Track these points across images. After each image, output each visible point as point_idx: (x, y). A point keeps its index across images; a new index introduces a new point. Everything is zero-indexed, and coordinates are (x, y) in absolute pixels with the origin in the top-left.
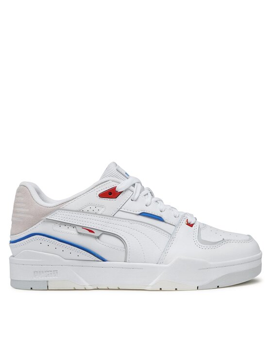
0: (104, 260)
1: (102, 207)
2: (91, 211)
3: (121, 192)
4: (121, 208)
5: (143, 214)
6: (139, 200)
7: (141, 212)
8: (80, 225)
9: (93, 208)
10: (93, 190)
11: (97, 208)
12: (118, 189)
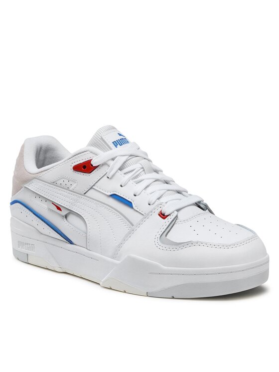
0: (71, 243)
1: (74, 181)
2: (63, 184)
3: (96, 167)
4: (94, 185)
5: (115, 196)
6: (114, 177)
7: (112, 193)
8: (50, 199)
9: (66, 182)
10: (69, 161)
11: (70, 183)
12: (94, 163)
